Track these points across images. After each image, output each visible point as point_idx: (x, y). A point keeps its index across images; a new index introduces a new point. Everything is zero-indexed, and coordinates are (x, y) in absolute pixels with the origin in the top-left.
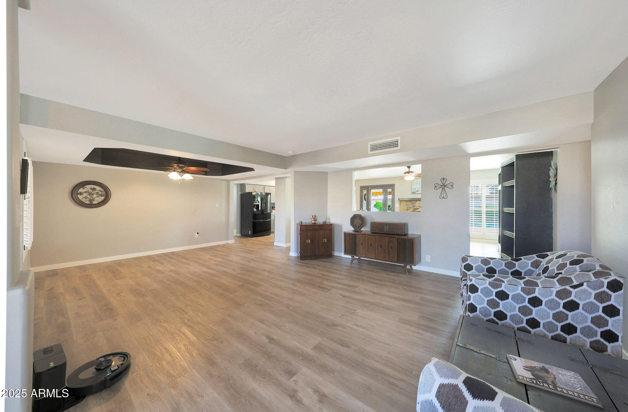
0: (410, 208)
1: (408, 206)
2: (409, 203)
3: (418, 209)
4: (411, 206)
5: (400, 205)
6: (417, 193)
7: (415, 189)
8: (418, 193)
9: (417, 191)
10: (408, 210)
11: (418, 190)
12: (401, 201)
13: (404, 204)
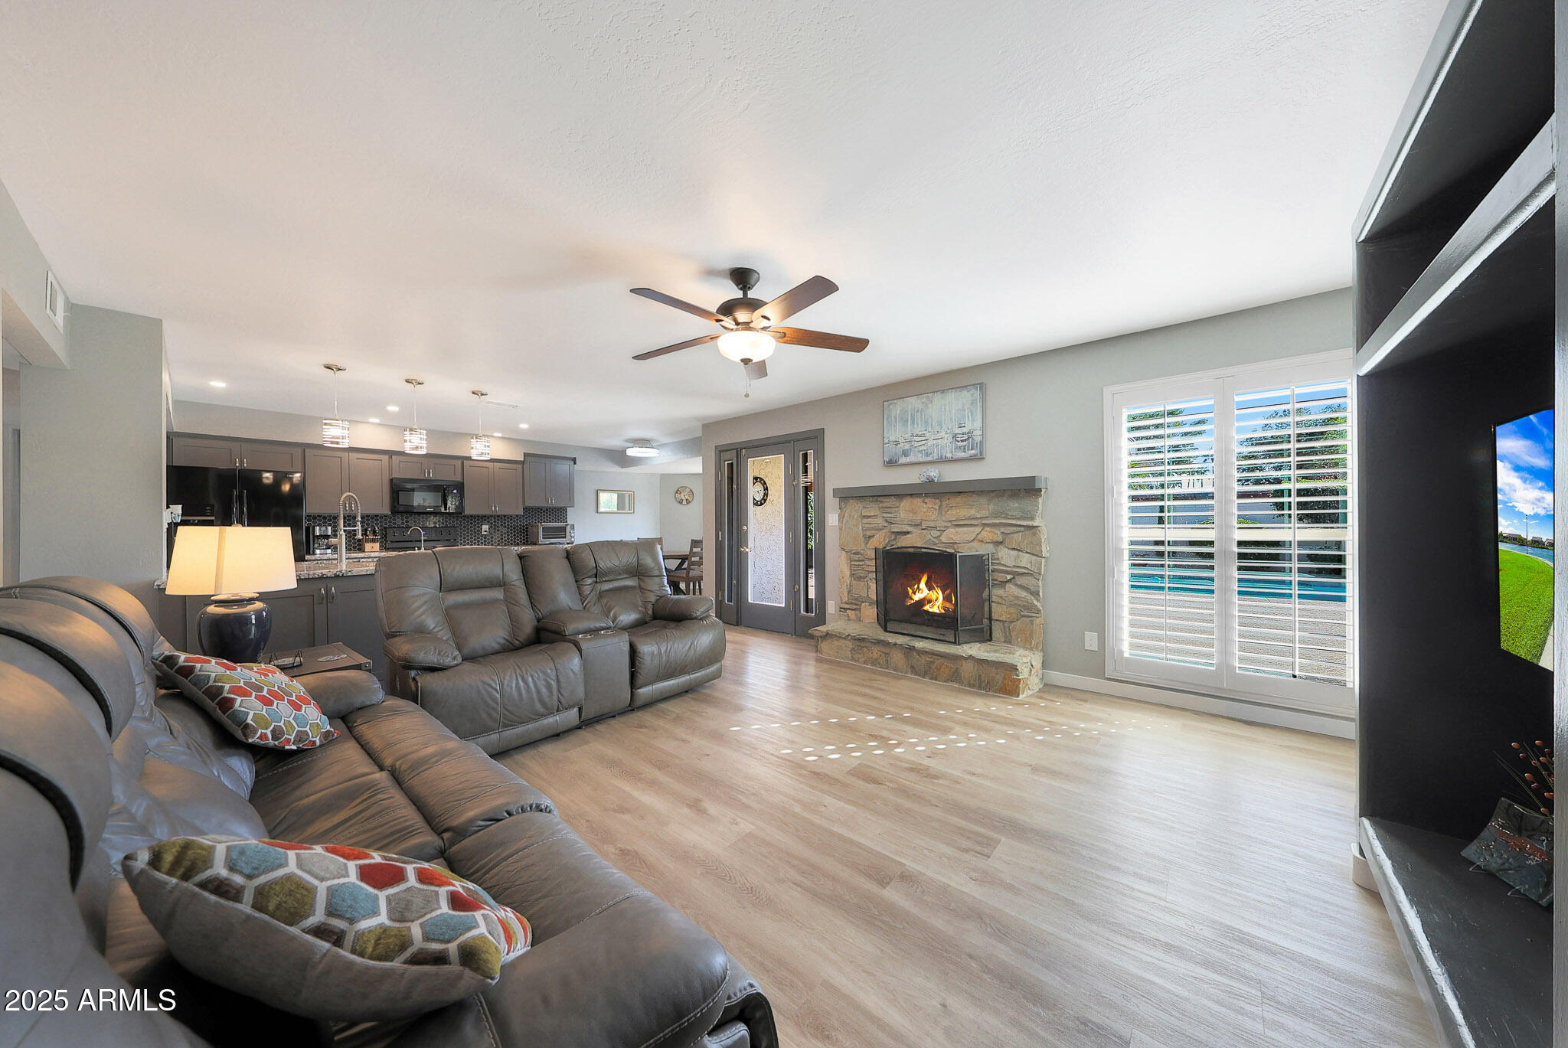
0: (873, 529)
1: (869, 520)
2: (873, 509)
3: (908, 533)
4: (880, 521)
5: (841, 517)
6: (903, 460)
7: (897, 443)
8: (908, 460)
9: (905, 453)
10: (870, 537)
11: (907, 446)
12: (846, 496)
13: (855, 508)
